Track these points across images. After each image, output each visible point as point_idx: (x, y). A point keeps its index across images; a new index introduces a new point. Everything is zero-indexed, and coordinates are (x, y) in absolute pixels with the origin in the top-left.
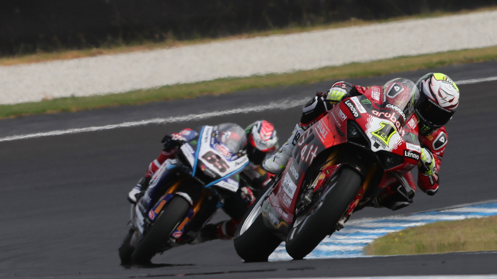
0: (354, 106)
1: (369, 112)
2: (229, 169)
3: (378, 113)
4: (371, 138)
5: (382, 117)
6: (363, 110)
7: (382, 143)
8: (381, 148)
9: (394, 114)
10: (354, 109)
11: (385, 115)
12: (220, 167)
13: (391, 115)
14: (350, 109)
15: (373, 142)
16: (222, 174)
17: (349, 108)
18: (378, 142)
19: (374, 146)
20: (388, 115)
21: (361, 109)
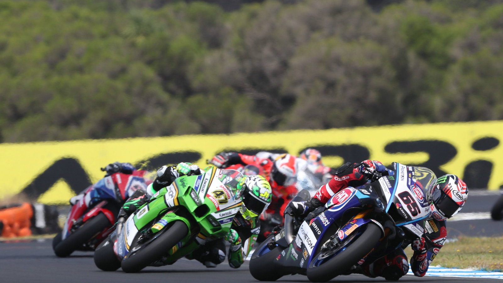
2: (420, 214)
12: (413, 210)
16: (413, 218)
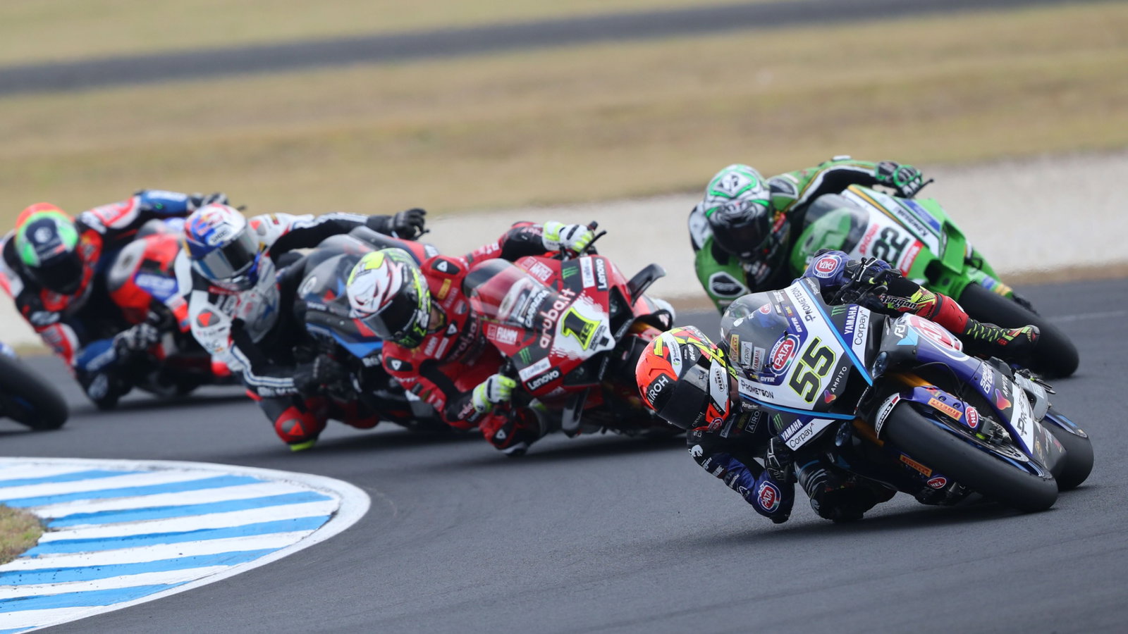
0: (539, 376)
1: (545, 353)
3: (543, 339)
4: (594, 350)
5: (552, 332)
6: (545, 364)
7: (598, 333)
8: (607, 334)
9: (543, 314)
10: (544, 377)
11: (549, 327)
13: (545, 318)
14: (545, 384)
15: (600, 348)
17: (543, 386)
18: (599, 340)
19: (605, 345)
20: (548, 324)
21: (543, 366)
